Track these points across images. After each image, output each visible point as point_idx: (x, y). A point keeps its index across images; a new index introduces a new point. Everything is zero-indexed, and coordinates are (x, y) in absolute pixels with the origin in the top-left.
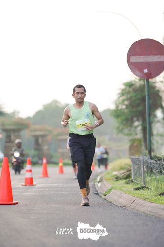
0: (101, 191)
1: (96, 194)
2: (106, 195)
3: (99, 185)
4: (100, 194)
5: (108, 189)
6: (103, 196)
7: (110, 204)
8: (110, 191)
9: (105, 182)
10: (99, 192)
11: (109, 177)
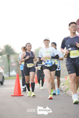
0: (63, 89)
1: (61, 91)
2: (65, 92)
3: (63, 87)
4: (63, 91)
5: (67, 88)
6: (64, 92)
7: (68, 95)
8: (67, 89)
9: (65, 85)
10: (62, 90)
11: (67, 83)
